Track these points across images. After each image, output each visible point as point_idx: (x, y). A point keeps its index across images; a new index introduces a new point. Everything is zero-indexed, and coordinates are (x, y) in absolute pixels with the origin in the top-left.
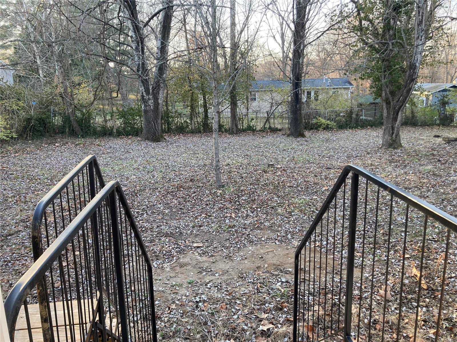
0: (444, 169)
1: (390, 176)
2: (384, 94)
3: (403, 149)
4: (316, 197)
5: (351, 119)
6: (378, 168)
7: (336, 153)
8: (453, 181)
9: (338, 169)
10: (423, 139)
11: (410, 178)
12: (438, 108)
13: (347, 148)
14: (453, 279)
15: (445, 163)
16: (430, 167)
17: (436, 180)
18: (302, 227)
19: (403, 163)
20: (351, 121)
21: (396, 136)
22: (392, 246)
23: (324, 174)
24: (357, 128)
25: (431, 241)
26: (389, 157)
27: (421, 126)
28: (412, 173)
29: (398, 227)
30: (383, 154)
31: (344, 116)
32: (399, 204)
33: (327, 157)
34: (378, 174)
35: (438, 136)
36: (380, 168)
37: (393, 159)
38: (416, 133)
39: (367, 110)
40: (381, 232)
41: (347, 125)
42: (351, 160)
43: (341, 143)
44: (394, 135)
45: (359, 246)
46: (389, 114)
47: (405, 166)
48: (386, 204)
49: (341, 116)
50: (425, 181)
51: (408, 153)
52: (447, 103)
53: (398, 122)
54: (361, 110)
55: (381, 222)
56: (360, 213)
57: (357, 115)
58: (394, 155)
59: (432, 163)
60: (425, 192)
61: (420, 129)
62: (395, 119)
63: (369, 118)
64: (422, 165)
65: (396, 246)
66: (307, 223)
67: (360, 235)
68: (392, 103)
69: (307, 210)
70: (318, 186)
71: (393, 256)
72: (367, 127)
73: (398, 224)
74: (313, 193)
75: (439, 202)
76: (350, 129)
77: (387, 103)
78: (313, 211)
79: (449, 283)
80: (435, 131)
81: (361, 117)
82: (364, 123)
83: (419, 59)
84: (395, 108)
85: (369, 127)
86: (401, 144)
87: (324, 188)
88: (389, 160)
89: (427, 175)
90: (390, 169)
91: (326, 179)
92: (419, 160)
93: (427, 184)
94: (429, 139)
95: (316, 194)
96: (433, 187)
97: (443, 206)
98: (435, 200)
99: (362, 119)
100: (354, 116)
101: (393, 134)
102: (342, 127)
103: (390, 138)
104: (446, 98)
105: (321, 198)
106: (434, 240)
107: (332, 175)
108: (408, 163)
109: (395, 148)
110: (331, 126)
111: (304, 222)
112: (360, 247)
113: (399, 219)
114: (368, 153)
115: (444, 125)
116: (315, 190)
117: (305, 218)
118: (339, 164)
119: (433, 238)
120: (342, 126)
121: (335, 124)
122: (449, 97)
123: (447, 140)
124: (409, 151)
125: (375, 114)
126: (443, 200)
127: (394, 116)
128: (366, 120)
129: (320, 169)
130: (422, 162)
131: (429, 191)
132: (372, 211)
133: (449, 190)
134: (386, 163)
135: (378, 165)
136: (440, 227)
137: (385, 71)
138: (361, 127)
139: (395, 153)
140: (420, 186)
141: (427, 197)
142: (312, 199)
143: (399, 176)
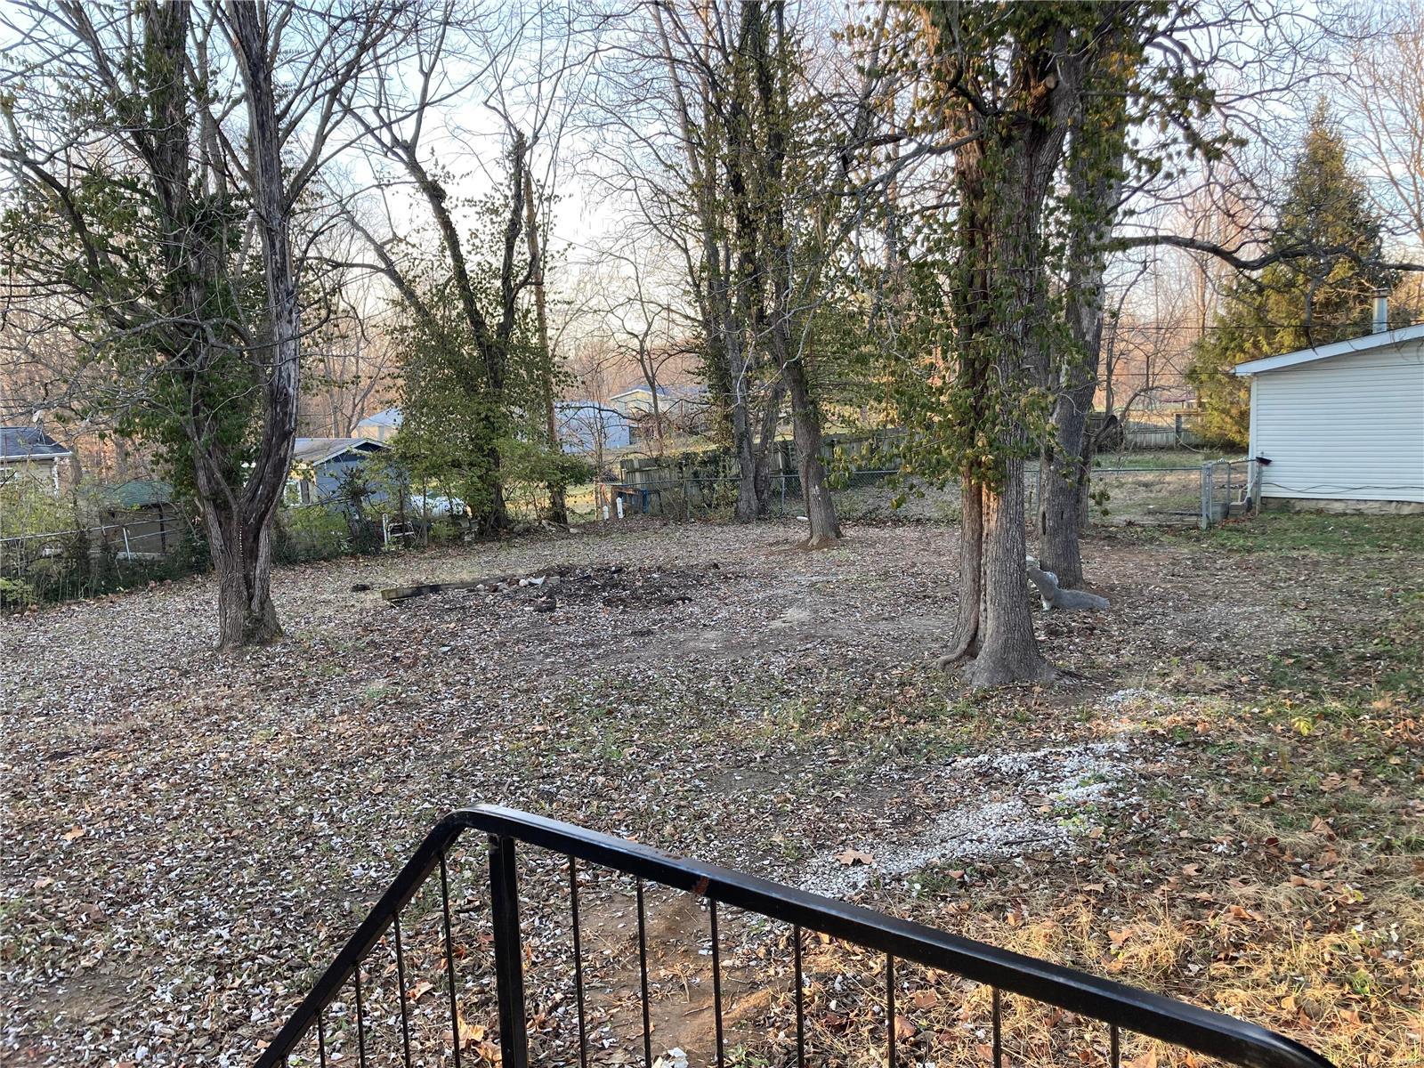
0: (417, 683)
1: (281, 738)
2: (202, 480)
3: (289, 641)
4: (49, 880)
5: (88, 563)
6: (235, 718)
7: (68, 690)
8: (452, 713)
9: (97, 749)
10: (327, 602)
11: (342, 730)
12: (342, 507)
13: (103, 666)
14: (561, 1010)
15: (415, 664)
16: (379, 684)
17: (409, 718)
18: (28, 1020)
19: (303, 684)
20: (89, 572)
21: (262, 603)
22: (369, 973)
23: (48, 780)
24: (114, 592)
25: (467, 911)
26: (255, 674)
27: (306, 561)
28: (342, 713)
29: (364, 901)
30: (233, 667)
31: (58, 556)
32: (341, 821)
33: (38, 715)
34: (242, 739)
35: (364, 588)
36: (240, 716)
37: (269, 679)
38: (301, 584)
39: (136, 530)
40: (322, 936)
41: (73, 584)
42: (131, 709)
43: (76, 651)
44: (256, 601)
45: (267, 1013)
46: (230, 540)
47: (313, 694)
48: (301, 833)
49: (49, 557)
50: (384, 728)
51: (305, 652)
52: (363, 492)
53: (261, 560)
54: (117, 532)
55: (309, 901)
56: (230, 890)
57: (105, 548)
58: (268, 666)
59: (379, 670)
60: (397, 764)
61: (308, 571)
62: (252, 554)
63: (149, 556)
64: (357, 682)
65: (382, 966)
66: (43, 995)
67: (259, 970)
68: (234, 507)
69: (28, 945)
70: (44, 835)
71: (385, 1006)
72: (147, 584)
73: (360, 891)
74: (30, 865)
75: (442, 786)
76: (86, 597)
77: (217, 507)
78: (54, 941)
79: (559, 1025)
80: (350, 573)
81: (121, 555)
82: (135, 574)
83: (293, 375)
84: (246, 521)
85: (152, 584)
86: (278, 626)
87: (69, 837)
88: (258, 684)
89: (381, 709)
90: (270, 712)
91: (63, 799)
92: (344, 667)
93: (393, 738)
94: (344, 599)
95: (43, 869)
96: (411, 744)
97: (458, 793)
98: (430, 780)
99: (126, 559)
100: (95, 552)
101: (250, 598)
102: (55, 593)
103: (245, 613)
104: (359, 478)
105: (70, 879)
106: (471, 906)
107: (82, 778)
108: (317, 683)
109: (263, 643)
110: (15, 596)
111: (29, 998)
112: (272, 1014)
113: (356, 873)
114: (185, 674)
115: (365, 553)
116: (34, 855)
117: (28, 979)
118: (92, 731)
119: (470, 902)
120: (56, 590)
121: (29, 588)
122: (365, 475)
123: (393, 595)
124: (307, 645)
125: (163, 539)
126: (449, 776)
127: (248, 545)
128: (139, 562)
129: (26, 765)
130: (355, 672)
131: (405, 757)
132: (266, 871)
133: (452, 743)
134: (251, 695)
135: (230, 708)
136: (472, 859)
137: (196, 411)
138: (125, 588)
139: (268, 658)
140: (378, 750)
141: (408, 776)
142: (31, 894)
143: (305, 729)
